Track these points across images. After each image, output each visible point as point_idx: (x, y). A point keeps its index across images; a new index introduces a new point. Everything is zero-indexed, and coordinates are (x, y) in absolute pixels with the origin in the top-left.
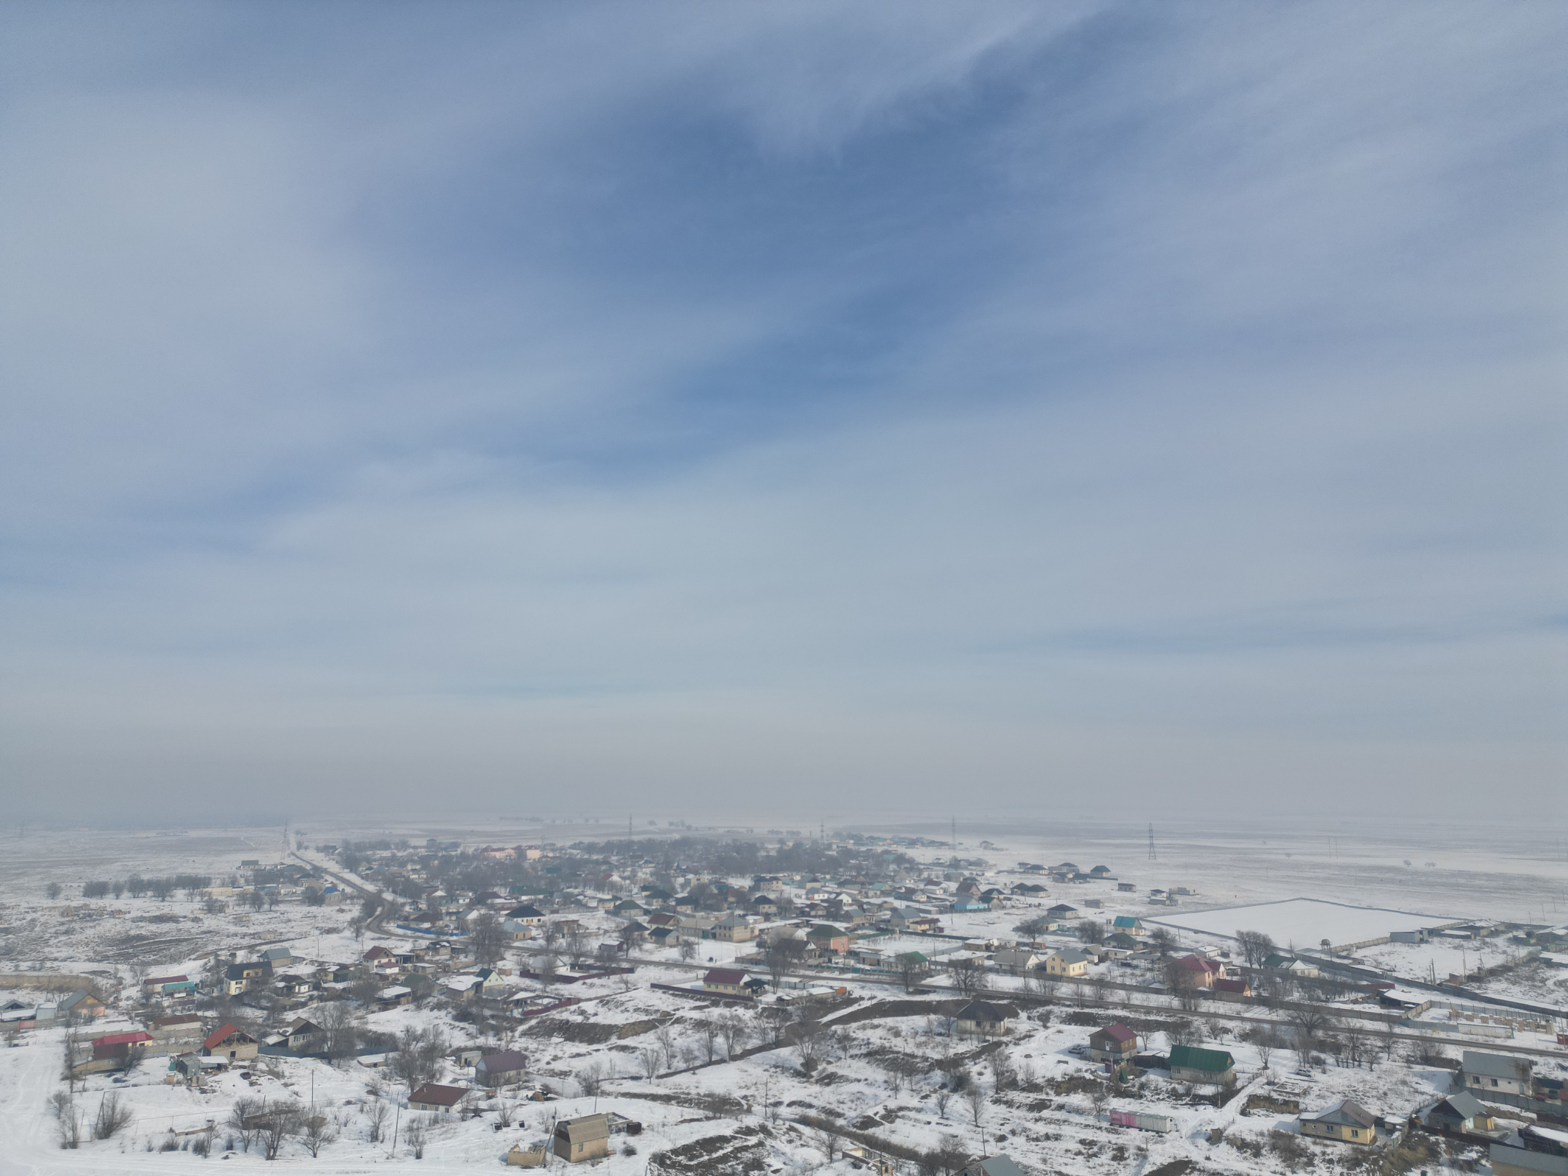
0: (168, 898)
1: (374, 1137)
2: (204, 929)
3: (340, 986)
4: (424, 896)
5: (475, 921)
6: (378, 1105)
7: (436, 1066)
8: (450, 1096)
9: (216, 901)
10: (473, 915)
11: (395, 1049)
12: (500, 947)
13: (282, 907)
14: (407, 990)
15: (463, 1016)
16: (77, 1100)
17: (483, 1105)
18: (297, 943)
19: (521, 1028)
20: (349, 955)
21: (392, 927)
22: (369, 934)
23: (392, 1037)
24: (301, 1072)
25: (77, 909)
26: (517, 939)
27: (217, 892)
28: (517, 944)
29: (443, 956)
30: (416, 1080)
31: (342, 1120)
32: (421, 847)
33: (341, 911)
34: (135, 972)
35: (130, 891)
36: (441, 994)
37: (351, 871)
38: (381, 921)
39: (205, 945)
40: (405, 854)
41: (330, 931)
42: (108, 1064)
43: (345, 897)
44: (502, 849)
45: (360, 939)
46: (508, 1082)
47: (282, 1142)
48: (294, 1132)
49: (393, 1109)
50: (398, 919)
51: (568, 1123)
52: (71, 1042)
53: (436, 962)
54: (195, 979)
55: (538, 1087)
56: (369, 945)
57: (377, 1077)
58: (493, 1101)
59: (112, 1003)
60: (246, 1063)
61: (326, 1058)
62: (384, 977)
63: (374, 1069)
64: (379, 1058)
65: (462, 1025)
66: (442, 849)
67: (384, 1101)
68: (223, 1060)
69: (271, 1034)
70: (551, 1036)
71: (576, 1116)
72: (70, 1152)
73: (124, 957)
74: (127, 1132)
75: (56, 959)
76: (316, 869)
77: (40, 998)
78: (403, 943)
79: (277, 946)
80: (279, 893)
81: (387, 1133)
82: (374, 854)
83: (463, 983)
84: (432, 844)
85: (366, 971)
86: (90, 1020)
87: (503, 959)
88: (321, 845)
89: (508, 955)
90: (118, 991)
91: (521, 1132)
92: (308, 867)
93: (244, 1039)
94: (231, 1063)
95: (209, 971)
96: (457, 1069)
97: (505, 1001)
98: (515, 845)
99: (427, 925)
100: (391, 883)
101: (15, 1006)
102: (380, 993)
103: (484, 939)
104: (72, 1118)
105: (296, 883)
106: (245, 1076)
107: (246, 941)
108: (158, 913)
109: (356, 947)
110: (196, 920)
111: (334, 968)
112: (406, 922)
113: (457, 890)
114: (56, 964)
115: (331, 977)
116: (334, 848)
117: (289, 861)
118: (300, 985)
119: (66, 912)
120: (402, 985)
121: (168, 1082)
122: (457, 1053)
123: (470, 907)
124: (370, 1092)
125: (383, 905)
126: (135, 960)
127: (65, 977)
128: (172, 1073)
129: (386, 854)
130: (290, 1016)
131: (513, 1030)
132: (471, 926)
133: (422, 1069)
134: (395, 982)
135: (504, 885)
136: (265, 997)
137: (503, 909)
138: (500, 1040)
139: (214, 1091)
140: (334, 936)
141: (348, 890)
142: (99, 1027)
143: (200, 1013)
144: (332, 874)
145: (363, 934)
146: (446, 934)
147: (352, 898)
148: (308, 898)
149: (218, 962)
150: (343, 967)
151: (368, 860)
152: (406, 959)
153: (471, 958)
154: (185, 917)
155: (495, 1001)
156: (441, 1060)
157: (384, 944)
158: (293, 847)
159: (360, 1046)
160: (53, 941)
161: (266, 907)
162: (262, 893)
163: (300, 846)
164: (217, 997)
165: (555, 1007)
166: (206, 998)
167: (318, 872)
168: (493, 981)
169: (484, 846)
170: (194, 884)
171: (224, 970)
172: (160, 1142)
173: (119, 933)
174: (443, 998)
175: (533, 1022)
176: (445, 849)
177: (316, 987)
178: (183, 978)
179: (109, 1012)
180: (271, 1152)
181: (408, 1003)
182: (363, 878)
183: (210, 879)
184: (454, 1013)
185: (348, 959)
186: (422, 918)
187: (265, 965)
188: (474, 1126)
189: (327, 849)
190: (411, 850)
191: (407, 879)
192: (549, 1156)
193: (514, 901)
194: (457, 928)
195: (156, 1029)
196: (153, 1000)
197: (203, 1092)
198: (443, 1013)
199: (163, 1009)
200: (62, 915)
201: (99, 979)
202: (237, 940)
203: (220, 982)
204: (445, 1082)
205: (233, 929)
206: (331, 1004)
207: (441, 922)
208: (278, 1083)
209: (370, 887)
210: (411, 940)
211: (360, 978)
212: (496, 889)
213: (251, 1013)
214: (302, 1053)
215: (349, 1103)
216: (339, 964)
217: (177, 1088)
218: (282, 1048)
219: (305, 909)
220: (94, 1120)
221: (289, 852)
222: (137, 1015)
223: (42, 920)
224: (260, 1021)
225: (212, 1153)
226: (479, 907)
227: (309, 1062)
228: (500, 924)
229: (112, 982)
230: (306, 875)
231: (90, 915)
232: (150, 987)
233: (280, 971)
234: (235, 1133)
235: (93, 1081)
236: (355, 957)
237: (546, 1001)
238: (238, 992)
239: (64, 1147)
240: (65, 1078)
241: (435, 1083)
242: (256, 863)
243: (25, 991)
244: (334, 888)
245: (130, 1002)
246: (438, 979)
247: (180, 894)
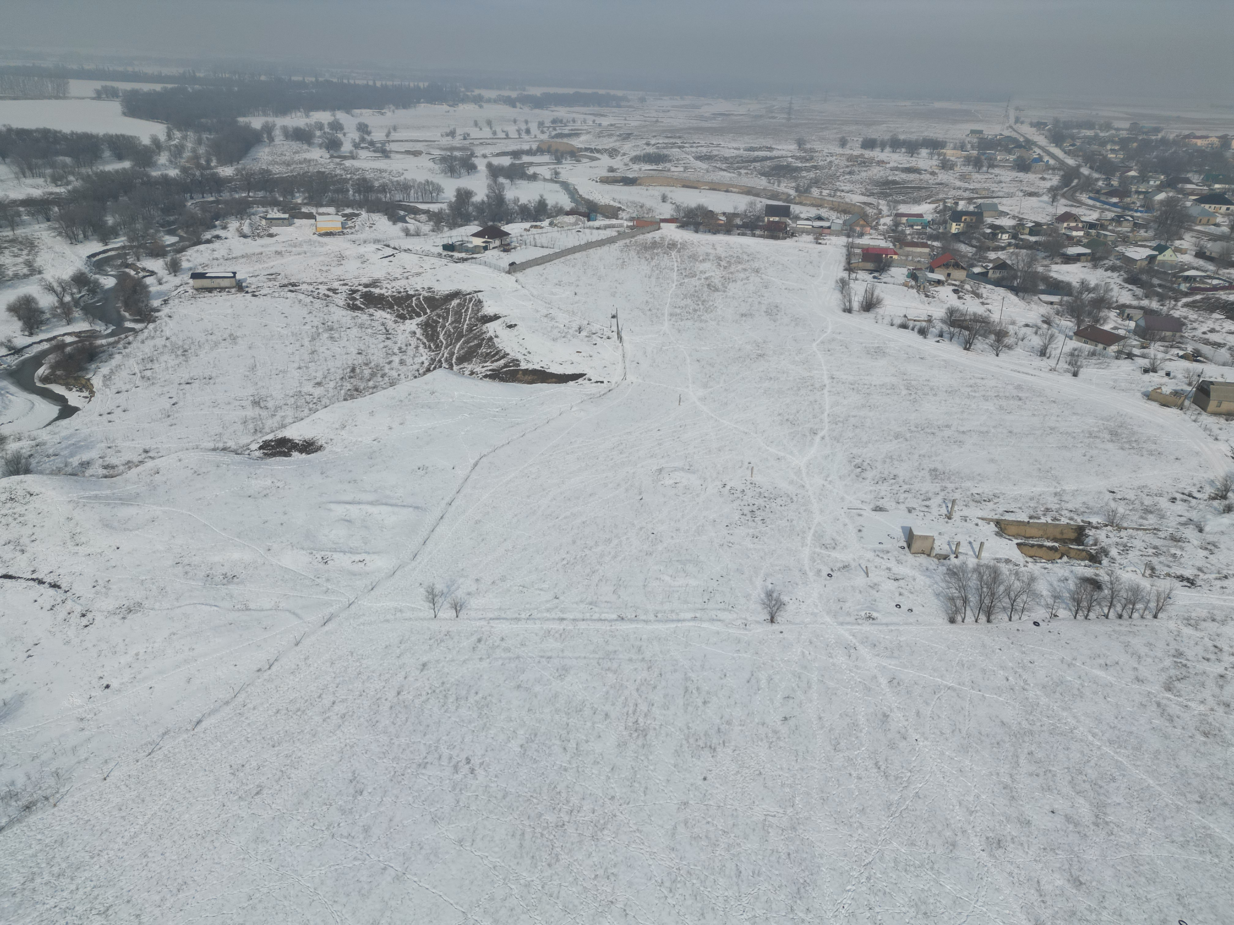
0: (915, 155)
1: (1043, 353)
2: (938, 181)
3: (1033, 239)
4: (1118, 174)
5: (1161, 202)
6: (1050, 332)
7: (1102, 314)
8: (1109, 339)
9: (949, 160)
10: (1161, 196)
11: (1070, 294)
12: (1181, 227)
13: (996, 171)
14: (1088, 251)
15: (1133, 280)
16: (852, 284)
17: (1136, 351)
18: (1004, 201)
19: (1185, 300)
20: (1044, 216)
21: (1084, 197)
22: (1063, 201)
23: (1068, 285)
24: (995, 296)
25: (857, 157)
26: (1200, 223)
27: (950, 153)
28: (1199, 228)
29: (1125, 228)
30: (1083, 321)
31: (1020, 335)
32: (1123, 129)
33: (1043, 179)
34: (890, 206)
35: (890, 147)
36: (1117, 259)
37: (1056, 146)
38: (1075, 192)
39: (938, 194)
40: (1107, 134)
41: (1031, 194)
42: (870, 266)
43: (1048, 167)
44: (1206, 137)
45: (1055, 204)
46: (1163, 339)
47: (975, 341)
48: (985, 336)
49: (1061, 338)
50: (1091, 191)
51: (1212, 383)
52: (850, 247)
53: (1118, 233)
54: (928, 217)
55: (1190, 349)
56: (1061, 210)
57: (1052, 312)
58: (1146, 351)
59: (875, 226)
60: (957, 283)
61: (1016, 290)
62: (1070, 238)
63: (1050, 306)
64: (1055, 299)
65: (1130, 287)
66: (1143, 133)
67: (1055, 331)
68: (942, 278)
69: (976, 266)
70: (1212, 311)
71: (1220, 380)
72: (847, 315)
73: (883, 195)
74: (880, 311)
75: (843, 191)
76: (1028, 141)
77: (833, 215)
78: (1091, 212)
79: (989, 201)
80: (996, 159)
81: (1053, 353)
82: (1079, 133)
83: (1139, 253)
84: (1134, 127)
85: (1056, 230)
86: (861, 235)
87: (1181, 239)
88: (1035, 121)
89: (1187, 236)
90: (878, 218)
91: (1166, 379)
92: (1022, 139)
93: (957, 266)
94: (947, 281)
95: (938, 213)
96: (1119, 321)
97: (1174, 275)
98: (1220, 134)
99: (1115, 200)
100: (1090, 159)
101: (820, 218)
102: (1064, 250)
103: (1167, 219)
104: (849, 295)
105: (1010, 152)
106: (955, 291)
107: (967, 194)
108: (908, 166)
109: (1051, 210)
110: (933, 173)
111: (1030, 225)
112: (1097, 195)
113: (1150, 172)
114: (843, 194)
115: (1027, 231)
116: (1045, 124)
117: (1007, 133)
118: (1002, 233)
119: (850, 158)
120: (1084, 246)
121: (905, 285)
122: (1122, 309)
123: (1160, 189)
124: (1044, 322)
125: (1079, 178)
126: (890, 198)
127: (847, 203)
128: (908, 280)
129: (1090, 133)
130: (992, 255)
131: (1177, 300)
132: (1156, 206)
133: (1090, 314)
134: (1078, 242)
135: (1199, 172)
136: (975, 238)
137: (1192, 194)
138: (1162, 305)
139: (934, 297)
140: (1034, 199)
141: (1052, 162)
142: (865, 241)
143: (929, 242)
144: (1040, 147)
145: (1058, 201)
146: (1132, 210)
147: (1054, 169)
148: (1018, 165)
149: (945, 207)
150: (1038, 224)
151: (1073, 137)
152: (1092, 226)
153: (1151, 233)
154: (925, 170)
155: (1165, 273)
156: (1106, 310)
157: (1074, 211)
158: (1012, 120)
159: (1042, 287)
160: (841, 178)
161: (985, 169)
162: (983, 157)
163: (1017, 121)
164: (942, 233)
165: (1223, 288)
166: (935, 232)
167: (1029, 144)
168: (1168, 256)
169: (1187, 132)
170: (935, 145)
171: (949, 213)
172: (898, 321)
173: (882, 177)
174: (1118, 263)
175: (1198, 297)
176: (1146, 133)
177: (1014, 236)
178: (921, 216)
179: (872, 231)
180: (968, 346)
181: (1087, 261)
182: (1065, 153)
183: (946, 142)
184: (1125, 276)
185: (1043, 219)
186: (1112, 193)
187: (978, 215)
188: (1125, 365)
189: (1039, 125)
190: (1114, 132)
191: (1105, 157)
192: (1187, 403)
193: (1205, 188)
194: (1141, 206)
195: (901, 248)
196: (900, 228)
197: (927, 296)
198: (1115, 275)
199: (906, 235)
200: (848, 160)
201: (868, 208)
202: (960, 193)
203: (945, 222)
204: (1107, 327)
205: (958, 183)
206: (1024, 251)
207: (1129, 199)
208: (977, 301)
209: (1071, 162)
210: (1099, 211)
211: (1050, 235)
212: (1189, 175)
213: (964, 248)
214: (998, 283)
215: (1027, 325)
216: (1034, 222)
217: (910, 290)
218: (983, 277)
219: (1014, 174)
220: (861, 299)
221: (1007, 125)
222: (889, 237)
223: (836, 162)
224: (970, 255)
225: (929, 336)
226: (1168, 189)
227: (1001, 291)
228: (1186, 207)
229: (875, 211)
230: (1019, 146)
231: (864, 163)
232: (898, 218)
233: (989, 220)
234: (945, 328)
235: (862, 275)
236: (1048, 218)
237: (1215, 282)
238: (956, 231)
239: (844, 311)
240: (845, 270)
241: (1098, 326)
242: (981, 132)
243: (825, 210)
244: (1040, 159)
245: (886, 227)
246: (1117, 247)
247: (924, 152)
